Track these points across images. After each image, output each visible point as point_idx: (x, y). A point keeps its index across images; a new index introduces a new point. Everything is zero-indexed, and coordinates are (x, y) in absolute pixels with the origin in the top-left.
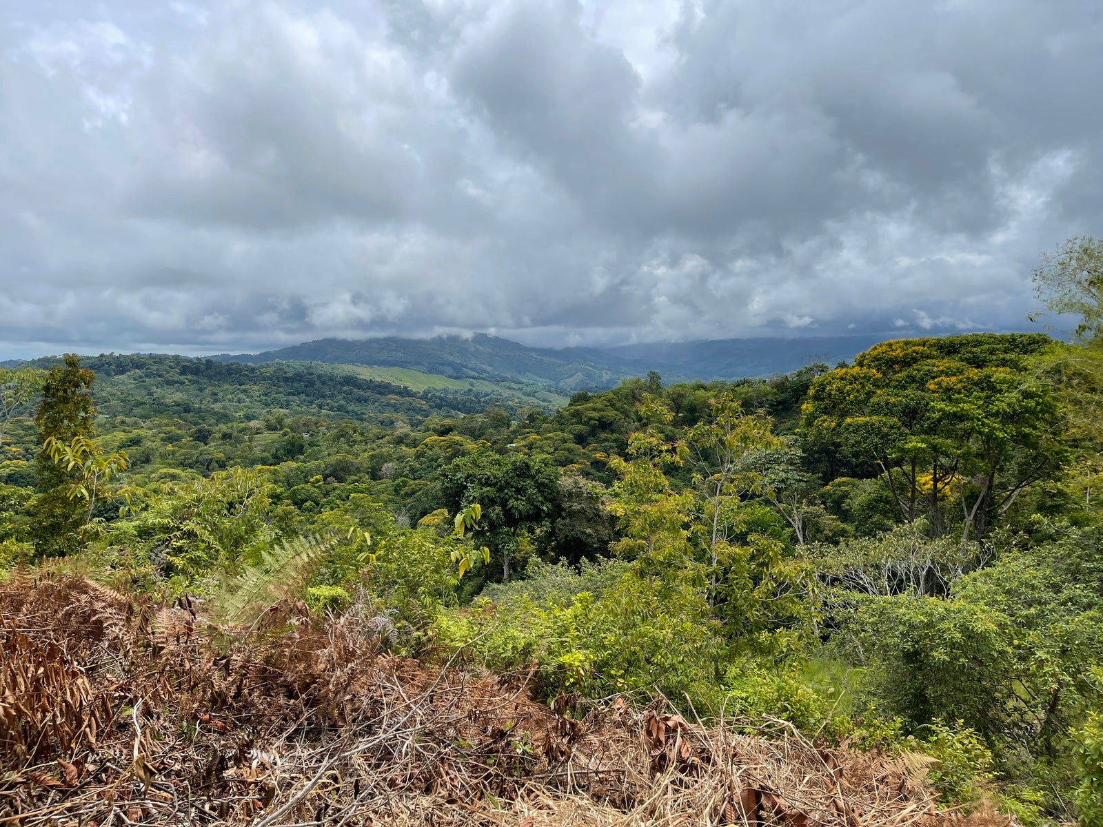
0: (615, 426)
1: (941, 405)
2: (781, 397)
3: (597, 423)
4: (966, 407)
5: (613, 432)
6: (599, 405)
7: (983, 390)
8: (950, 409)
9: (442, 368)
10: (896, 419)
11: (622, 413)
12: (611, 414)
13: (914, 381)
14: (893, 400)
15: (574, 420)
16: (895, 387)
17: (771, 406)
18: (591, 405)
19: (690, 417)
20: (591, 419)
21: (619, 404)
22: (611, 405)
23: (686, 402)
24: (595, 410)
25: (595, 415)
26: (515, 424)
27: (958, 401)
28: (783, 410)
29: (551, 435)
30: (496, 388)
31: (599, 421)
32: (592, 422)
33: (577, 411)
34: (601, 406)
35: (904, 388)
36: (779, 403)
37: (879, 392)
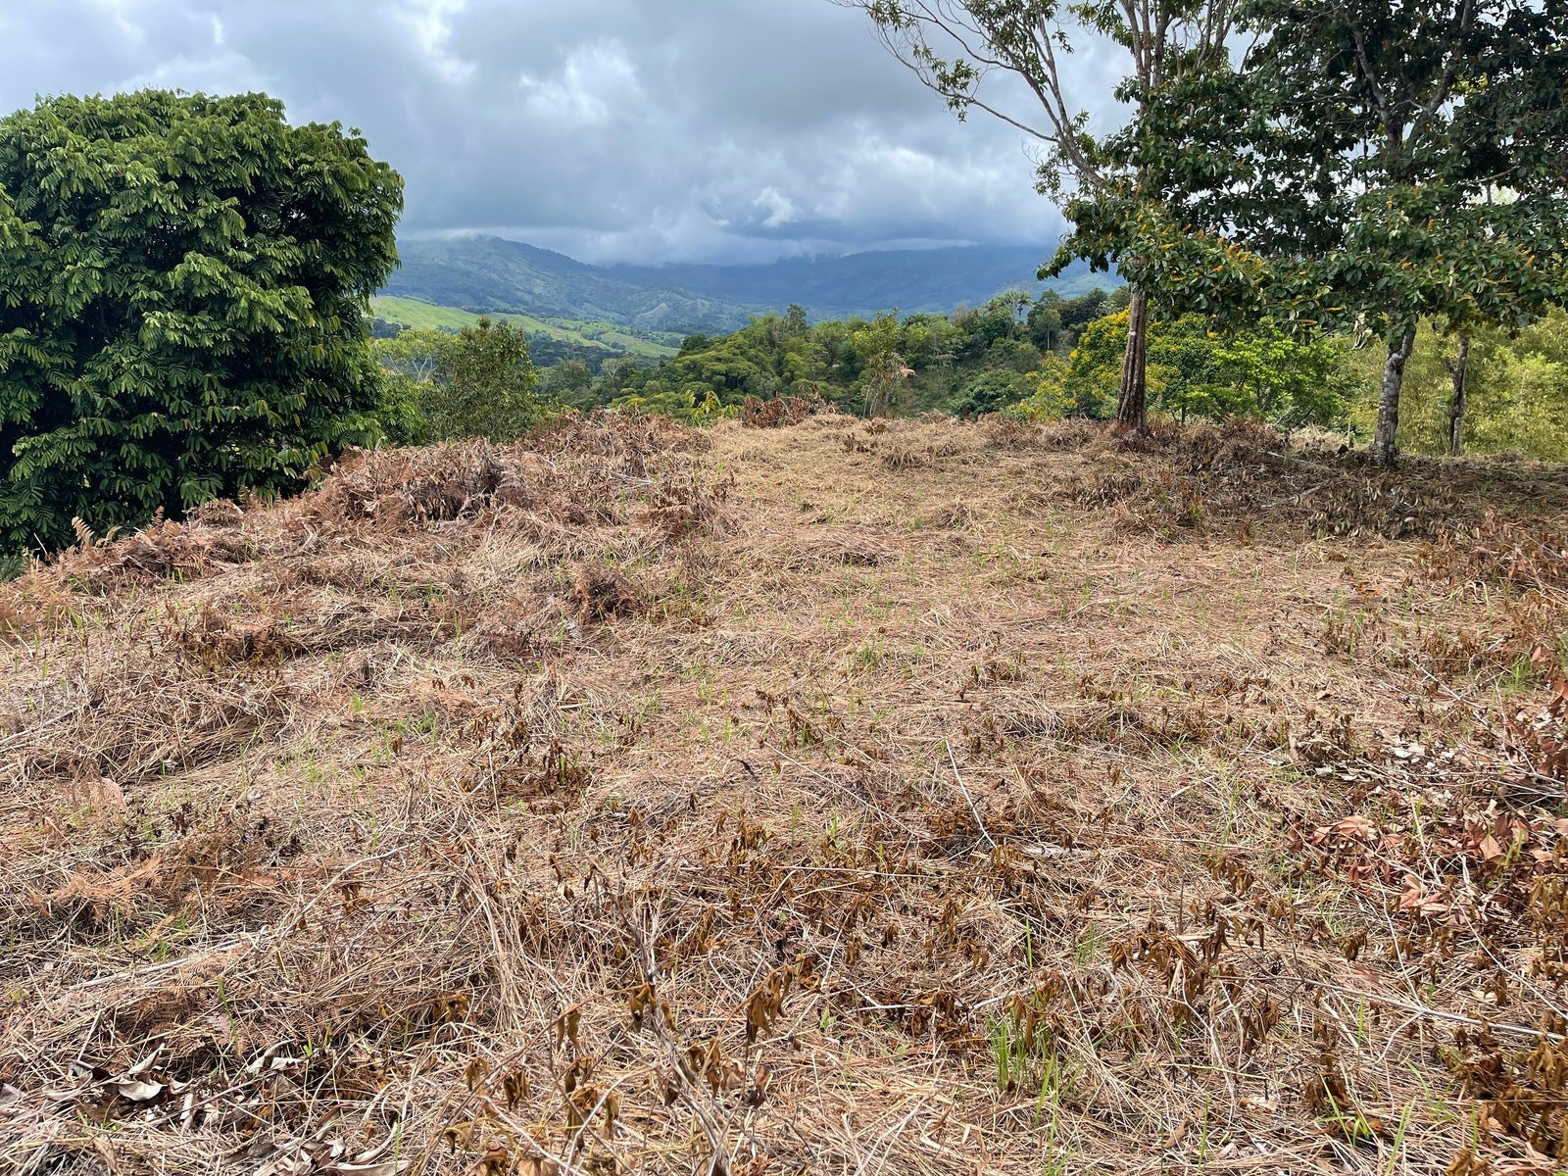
0: (748, 384)
1: (1222, 353)
2: (968, 339)
3: (724, 378)
4: (1247, 354)
5: (745, 391)
6: (724, 354)
7: (1260, 337)
8: (1231, 356)
9: (456, 297)
10: (1175, 368)
11: (757, 364)
12: (743, 365)
13: (1193, 327)
14: (1173, 349)
15: (691, 376)
16: (1175, 335)
17: (957, 351)
18: (713, 353)
19: (848, 368)
20: (715, 373)
21: (753, 352)
22: (742, 354)
23: (842, 347)
24: (719, 360)
25: (721, 367)
26: (597, 382)
27: (1239, 348)
28: (971, 357)
29: (661, 396)
30: (541, 327)
31: (726, 375)
32: (718, 378)
33: (694, 363)
34: (727, 355)
35: (1183, 335)
36: (968, 346)
37: (1158, 340)
